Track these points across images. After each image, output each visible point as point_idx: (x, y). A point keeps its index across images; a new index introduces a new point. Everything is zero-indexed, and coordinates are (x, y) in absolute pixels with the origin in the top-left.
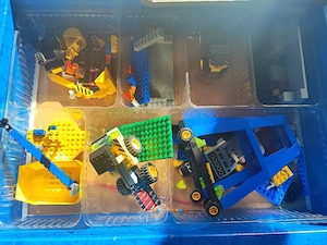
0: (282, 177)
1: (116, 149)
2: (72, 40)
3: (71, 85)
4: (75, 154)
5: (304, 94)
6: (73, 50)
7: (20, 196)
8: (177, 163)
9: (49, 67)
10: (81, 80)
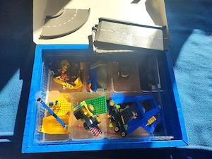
0: (152, 120)
1: (84, 110)
2: (64, 65)
3: (64, 84)
4: (66, 112)
5: (159, 86)
6: (65, 69)
7: (43, 131)
8: (109, 116)
9: (55, 76)
10: (68, 81)
